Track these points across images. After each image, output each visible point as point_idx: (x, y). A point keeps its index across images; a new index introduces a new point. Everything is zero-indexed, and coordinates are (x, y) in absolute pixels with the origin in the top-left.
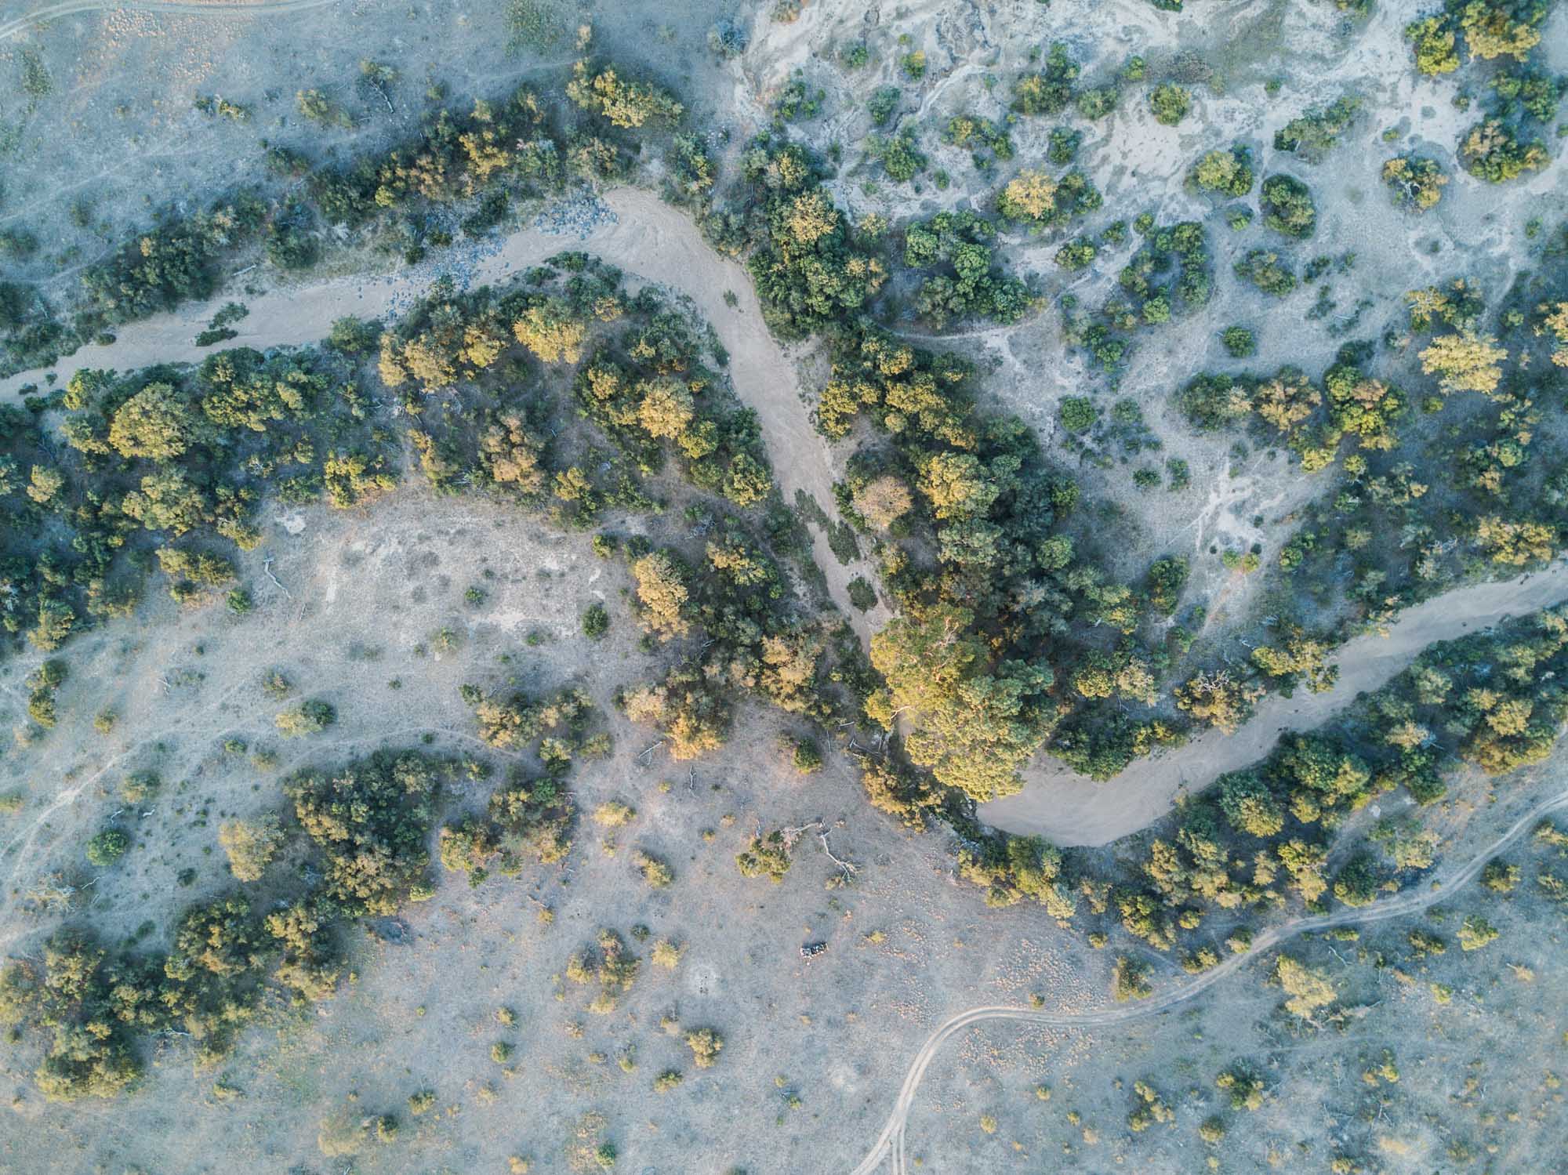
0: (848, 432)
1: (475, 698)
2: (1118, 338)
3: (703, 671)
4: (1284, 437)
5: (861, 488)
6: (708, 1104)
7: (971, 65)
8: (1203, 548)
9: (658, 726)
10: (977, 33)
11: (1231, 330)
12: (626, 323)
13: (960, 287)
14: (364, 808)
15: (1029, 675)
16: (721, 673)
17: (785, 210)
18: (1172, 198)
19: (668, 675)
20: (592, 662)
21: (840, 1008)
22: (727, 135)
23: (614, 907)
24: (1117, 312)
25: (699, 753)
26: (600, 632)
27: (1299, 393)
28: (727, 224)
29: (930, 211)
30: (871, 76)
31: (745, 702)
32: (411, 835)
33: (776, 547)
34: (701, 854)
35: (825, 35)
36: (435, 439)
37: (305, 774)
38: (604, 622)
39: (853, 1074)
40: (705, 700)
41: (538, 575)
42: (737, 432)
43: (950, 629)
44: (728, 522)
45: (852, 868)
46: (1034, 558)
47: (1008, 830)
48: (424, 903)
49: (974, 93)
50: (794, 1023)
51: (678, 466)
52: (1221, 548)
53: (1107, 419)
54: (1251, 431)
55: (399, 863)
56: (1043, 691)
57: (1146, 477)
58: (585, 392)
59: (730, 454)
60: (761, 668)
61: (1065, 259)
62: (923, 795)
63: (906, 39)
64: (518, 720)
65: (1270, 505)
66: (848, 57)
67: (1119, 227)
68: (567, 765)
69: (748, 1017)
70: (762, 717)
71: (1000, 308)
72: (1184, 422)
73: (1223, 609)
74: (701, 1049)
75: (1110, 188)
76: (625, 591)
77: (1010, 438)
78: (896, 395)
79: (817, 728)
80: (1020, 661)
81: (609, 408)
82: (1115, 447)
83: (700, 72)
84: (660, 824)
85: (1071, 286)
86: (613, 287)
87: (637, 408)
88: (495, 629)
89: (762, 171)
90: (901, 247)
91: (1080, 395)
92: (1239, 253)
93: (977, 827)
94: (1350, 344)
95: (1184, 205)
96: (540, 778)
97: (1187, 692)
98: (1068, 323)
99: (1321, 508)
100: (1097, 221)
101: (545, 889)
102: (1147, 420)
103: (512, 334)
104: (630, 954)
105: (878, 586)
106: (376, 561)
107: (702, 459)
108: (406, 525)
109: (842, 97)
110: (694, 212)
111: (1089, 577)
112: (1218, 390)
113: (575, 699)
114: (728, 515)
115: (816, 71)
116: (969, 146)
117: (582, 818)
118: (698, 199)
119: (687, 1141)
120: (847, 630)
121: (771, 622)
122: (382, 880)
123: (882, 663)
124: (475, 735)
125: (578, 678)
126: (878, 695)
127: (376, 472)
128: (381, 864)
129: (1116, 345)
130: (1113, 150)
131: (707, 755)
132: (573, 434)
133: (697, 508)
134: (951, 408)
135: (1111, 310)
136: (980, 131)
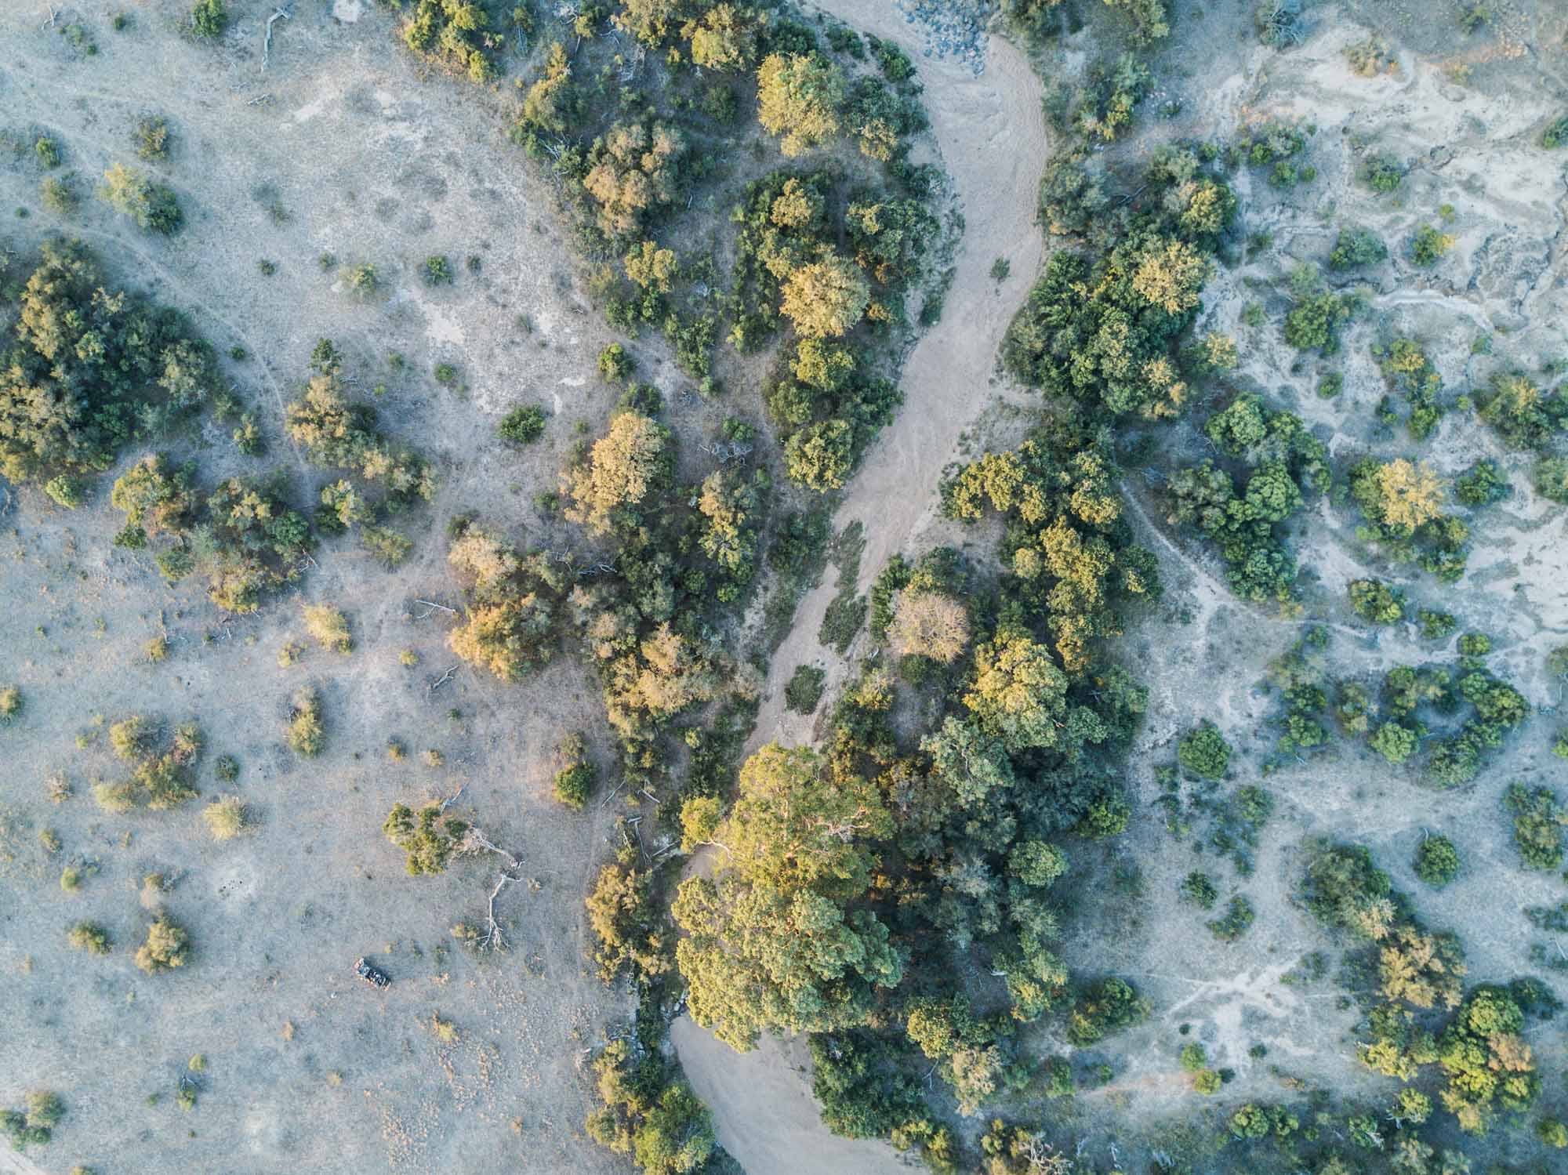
0: (971, 521)
1: (326, 364)
2: (1327, 726)
3: (571, 589)
4: (1375, 999)
5: (922, 588)
6: (103, 1005)
7: (1480, 310)
8: (1177, 1016)
9: (469, 592)
10: (1522, 285)
11: (1442, 841)
12: (877, 178)
13: (1235, 506)
14: (97, 347)
15: (878, 953)
16: (586, 610)
17: (1153, 241)
18: (1528, 652)
19: (534, 555)
20: (476, 461)
21: (334, 1057)
22: (1176, 111)
23: (230, 715)
24: (1354, 700)
25: (478, 663)
26: (517, 440)
27: (1441, 977)
28: (1081, 192)
29: (1283, 402)
30: (1375, 211)
31: (579, 663)
32: (116, 426)
33: (775, 552)
34: (371, 760)
35: (1377, 122)
36: (572, 79)
37: (81, 252)
38: (532, 434)
39: (275, 1134)
40: (541, 618)
41: (521, 319)
42: (865, 400)
43: (854, 822)
44: (759, 475)
45: (497, 939)
46: (1011, 845)
47: (687, 1069)
48: (55, 504)
49: (1455, 339)
50: (274, 1021)
51: (771, 368)
52: (1194, 1036)
53: (1227, 790)
54: (1352, 959)
55: (73, 440)
56: (873, 984)
57: (1201, 888)
58: (765, 196)
59: (834, 412)
60: (631, 650)
61: (1362, 594)
62: (645, 948)
63: (1449, 215)
64: (340, 431)
65: (1288, 1050)
66: (1378, 166)
67: (1447, 621)
68: (340, 529)
69: (238, 965)
70: (577, 697)
71: (1249, 569)
72: (1296, 876)
73: (1129, 1096)
74: (155, 947)
75: (1479, 576)
76: (585, 429)
77: (1118, 705)
78: (1057, 538)
79: (618, 767)
80: (885, 929)
81: (769, 236)
82: (1204, 824)
83: (1218, 23)
84: (365, 687)
85: (1337, 626)
86: (903, 131)
87: (797, 265)
88: (423, 323)
89: (1172, 180)
90: (1220, 404)
91: (1229, 738)
92: (1531, 777)
93: (662, 1033)
94: (1540, 984)
95: (1532, 672)
96: (302, 513)
97: (1007, 1136)
98: (1294, 657)
99: (1333, 1108)
100: (1432, 592)
101: (184, 623)
102: (1262, 834)
103: (759, 62)
104: (194, 778)
105: (830, 698)
106: (385, 131)
107: (802, 386)
108: (452, 130)
109: (1325, 199)
110: (1060, 150)
111: (1044, 924)
112: (1367, 884)
113: (418, 475)
114: (764, 468)
115: (1328, 146)
116: (1392, 384)
117: (297, 596)
118: (1079, 141)
119: (45, 1018)
120: (752, 707)
121: (690, 617)
122: (35, 435)
123: (751, 779)
124: (287, 401)
125: (445, 458)
126: (712, 805)
127: (480, 47)
128: (53, 420)
129: (1318, 731)
130: (1525, 543)
131: (483, 673)
132: (708, 223)
133: (743, 429)
134: (1096, 612)
135: (1351, 692)
136: (1421, 382)
